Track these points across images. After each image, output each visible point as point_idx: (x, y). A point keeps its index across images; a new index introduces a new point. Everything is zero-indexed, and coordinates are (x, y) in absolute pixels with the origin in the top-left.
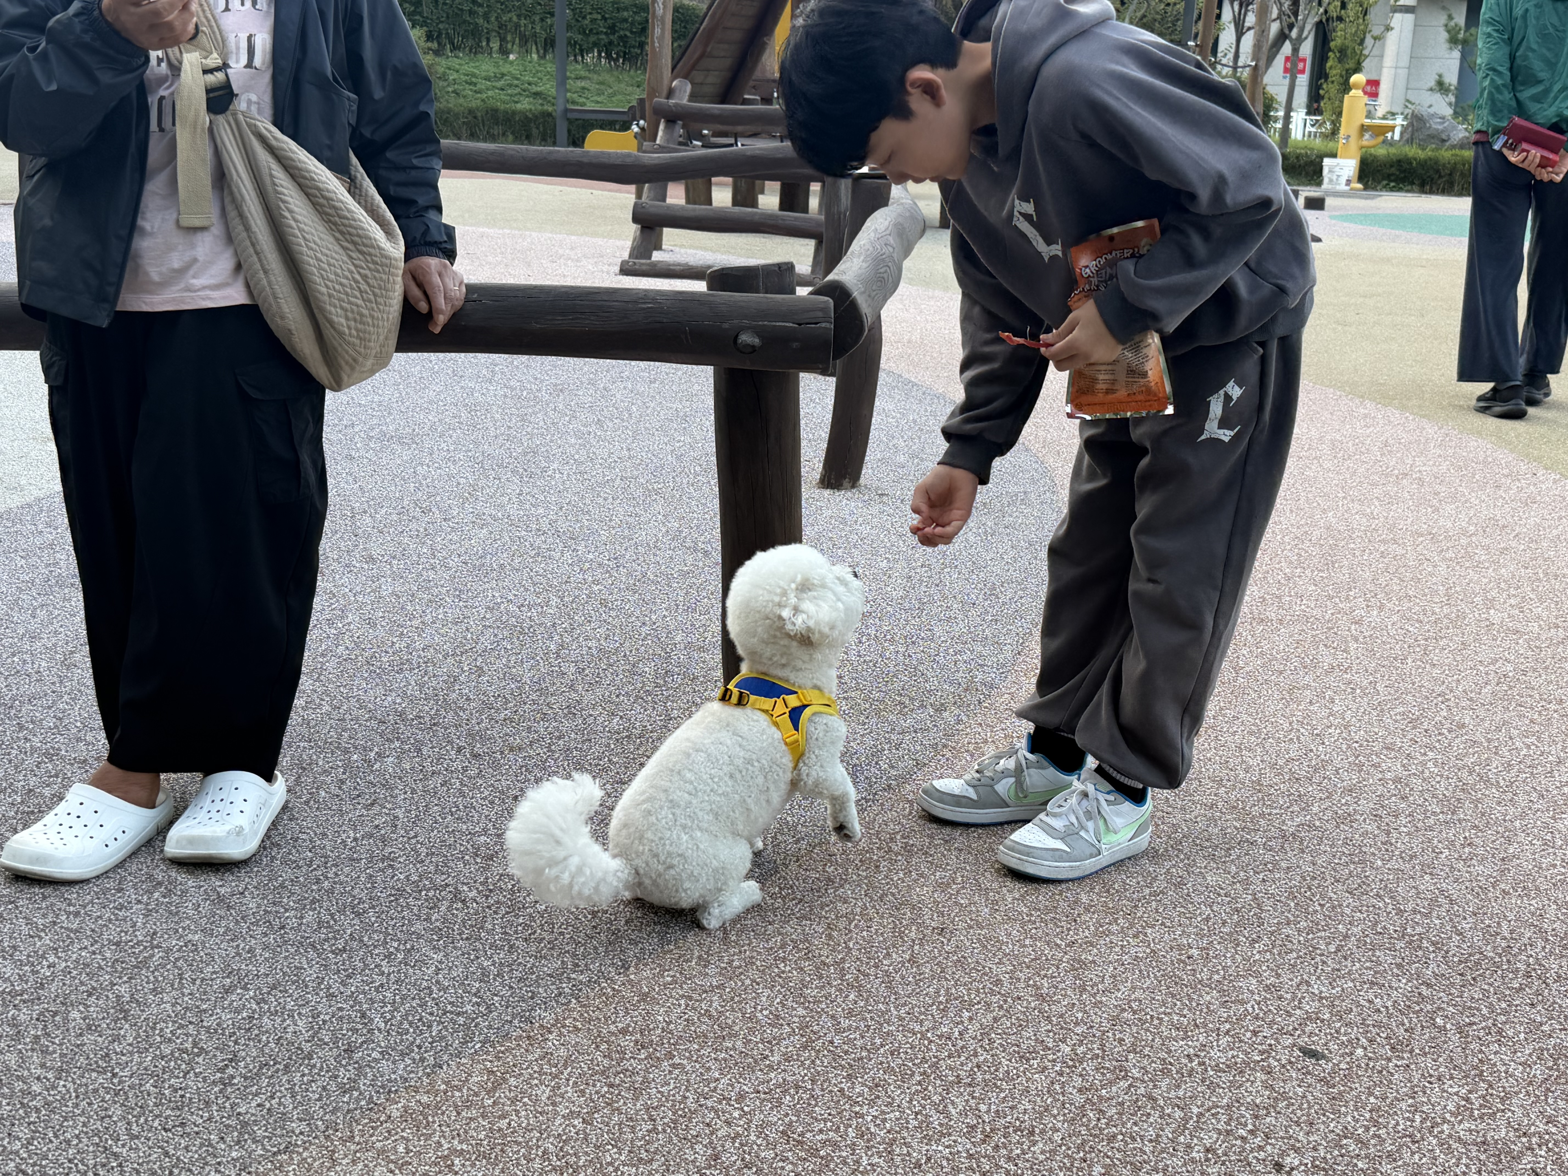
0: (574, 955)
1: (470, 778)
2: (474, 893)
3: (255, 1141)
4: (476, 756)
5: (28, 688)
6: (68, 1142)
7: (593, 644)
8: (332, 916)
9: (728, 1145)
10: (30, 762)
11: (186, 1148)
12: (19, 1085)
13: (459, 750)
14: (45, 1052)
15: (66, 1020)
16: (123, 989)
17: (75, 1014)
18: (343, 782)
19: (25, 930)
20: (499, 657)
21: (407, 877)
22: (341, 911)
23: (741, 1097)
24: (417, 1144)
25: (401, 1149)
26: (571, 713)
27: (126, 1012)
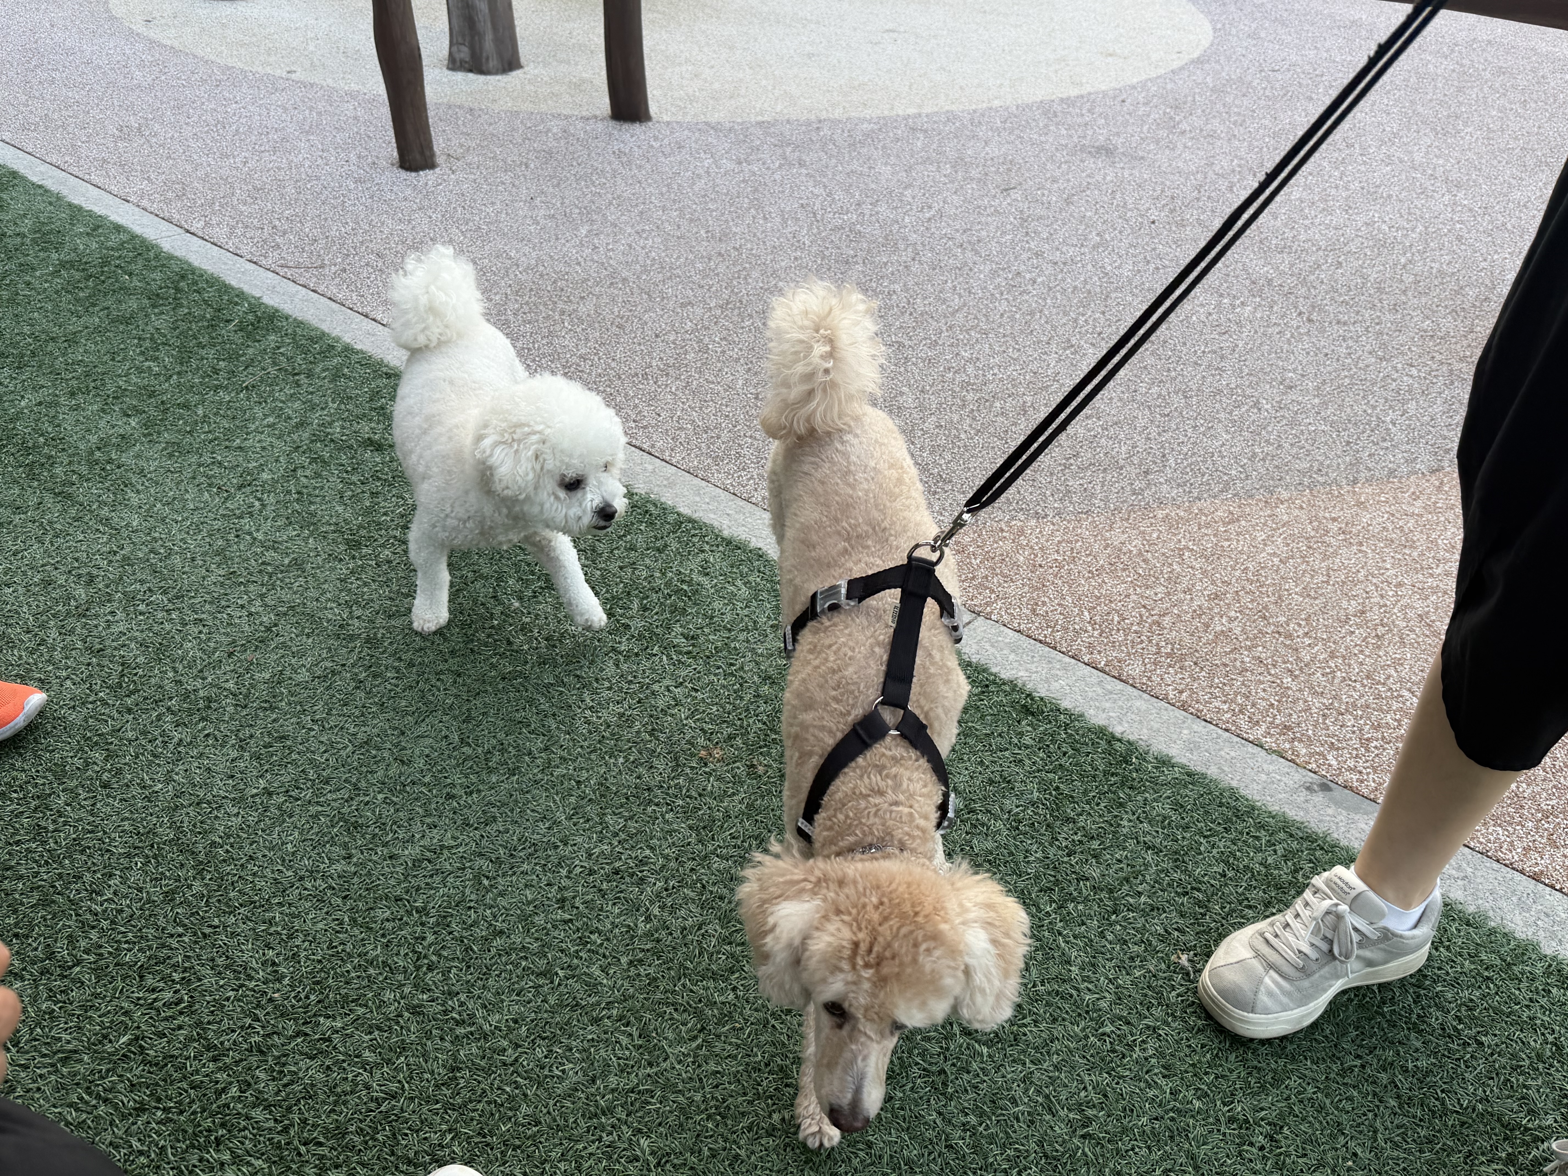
0: (1322, 464)
1: (1300, 334)
2: (1269, 406)
3: (1070, 502)
4: (1310, 320)
5: (1040, 211)
6: (969, 469)
7: (1436, 265)
8: (1169, 393)
9: (1375, 608)
10: (1024, 256)
11: (1031, 493)
12: (954, 432)
13: (1300, 314)
14: (974, 419)
15: (991, 406)
16: (1029, 399)
17: (998, 404)
18: (1210, 314)
19: (987, 350)
20: (1358, 259)
21: (1228, 385)
22: (1175, 392)
23: (1400, 585)
24: (1164, 536)
25: (1155, 535)
26: (1395, 309)
27: (1026, 411)
